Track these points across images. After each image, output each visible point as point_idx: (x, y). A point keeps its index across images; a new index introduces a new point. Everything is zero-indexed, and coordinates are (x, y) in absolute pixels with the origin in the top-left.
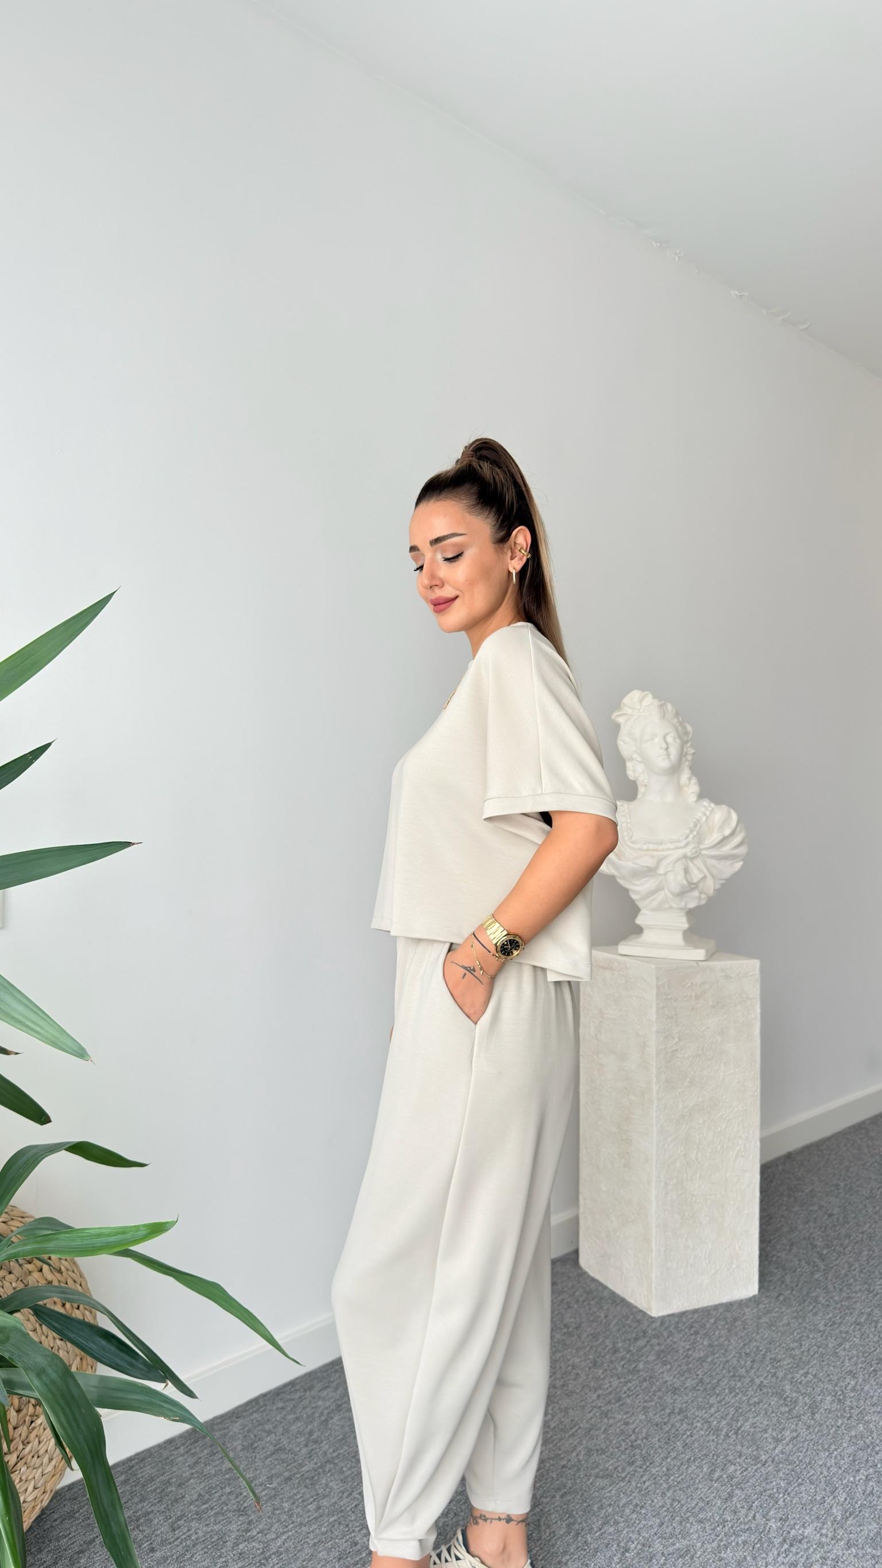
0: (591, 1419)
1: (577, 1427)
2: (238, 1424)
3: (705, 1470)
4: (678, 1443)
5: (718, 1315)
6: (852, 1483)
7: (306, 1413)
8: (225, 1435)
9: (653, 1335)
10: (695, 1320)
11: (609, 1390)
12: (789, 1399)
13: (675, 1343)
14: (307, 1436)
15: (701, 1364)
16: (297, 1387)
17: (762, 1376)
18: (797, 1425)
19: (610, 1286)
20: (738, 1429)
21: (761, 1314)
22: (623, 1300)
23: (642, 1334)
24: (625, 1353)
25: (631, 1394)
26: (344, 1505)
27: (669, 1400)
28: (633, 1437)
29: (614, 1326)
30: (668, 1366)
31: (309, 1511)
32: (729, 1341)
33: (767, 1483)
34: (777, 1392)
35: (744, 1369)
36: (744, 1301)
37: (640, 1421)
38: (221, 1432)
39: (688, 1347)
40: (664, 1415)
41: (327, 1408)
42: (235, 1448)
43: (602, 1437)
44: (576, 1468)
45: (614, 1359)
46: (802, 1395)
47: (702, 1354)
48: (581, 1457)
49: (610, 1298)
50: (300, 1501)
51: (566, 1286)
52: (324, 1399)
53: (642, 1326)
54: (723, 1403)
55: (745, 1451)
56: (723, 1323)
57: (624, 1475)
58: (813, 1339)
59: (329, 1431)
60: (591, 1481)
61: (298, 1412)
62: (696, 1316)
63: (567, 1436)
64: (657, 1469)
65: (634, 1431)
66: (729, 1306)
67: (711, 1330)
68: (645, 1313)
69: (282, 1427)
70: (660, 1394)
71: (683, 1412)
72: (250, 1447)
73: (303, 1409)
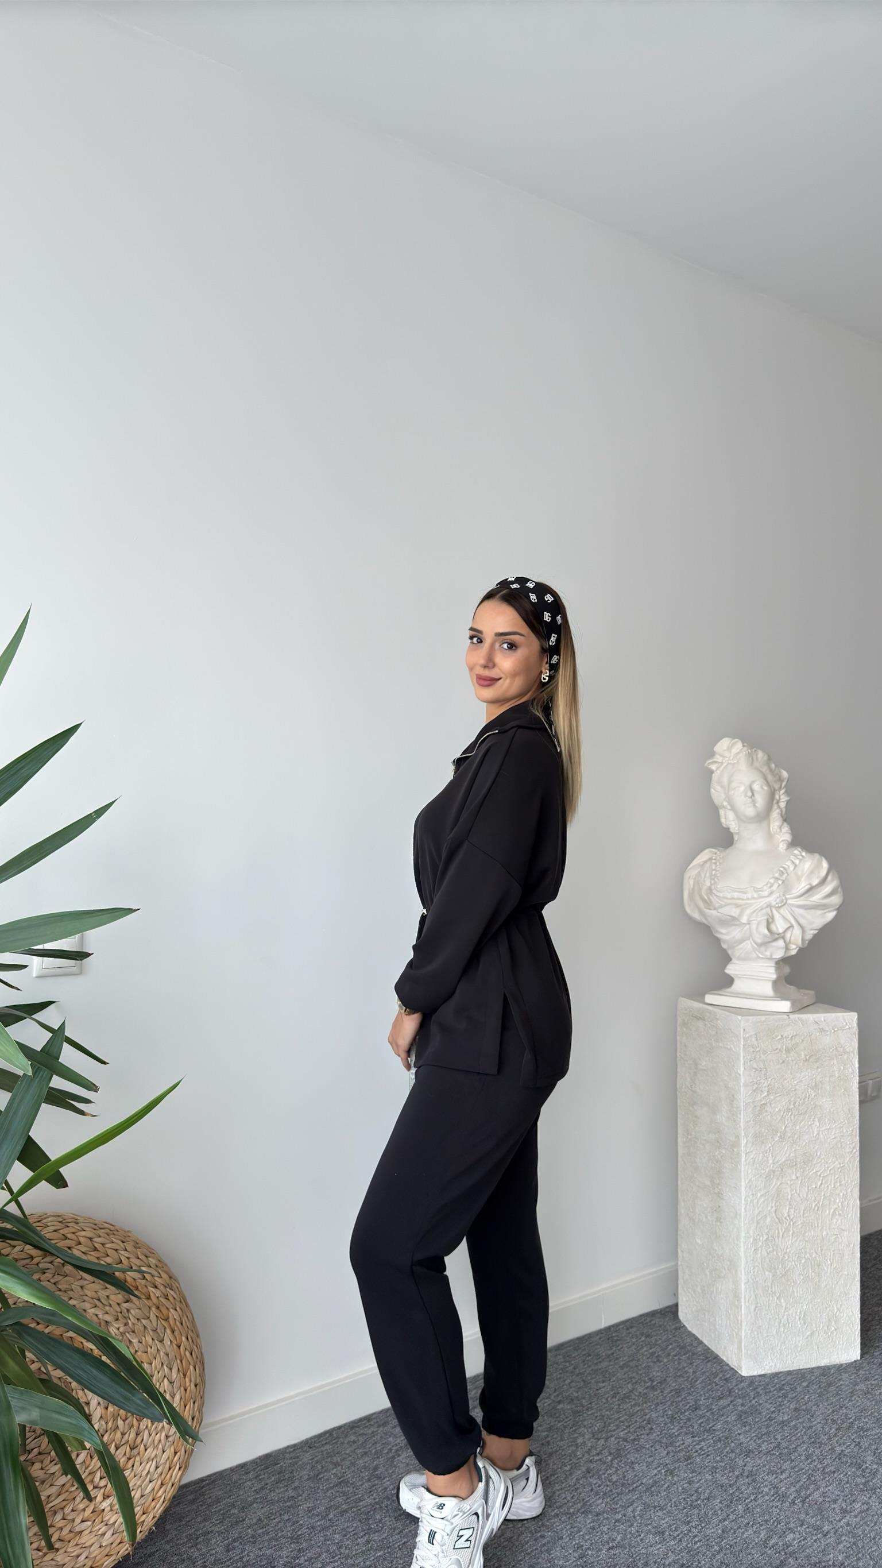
0: (656, 1475)
1: (639, 1482)
2: (308, 1455)
3: (762, 1535)
5: (813, 1378)
7: (376, 1448)
8: (294, 1464)
9: (739, 1395)
10: (787, 1382)
11: (681, 1448)
13: (760, 1404)
14: (371, 1472)
15: (782, 1427)
16: (372, 1423)
17: (844, 1444)
18: (871, 1497)
19: (706, 1344)
20: (807, 1498)
21: (859, 1380)
22: (716, 1359)
23: (728, 1393)
24: (705, 1411)
25: (703, 1452)
26: (393, 1541)
27: (741, 1463)
28: (694, 1497)
29: (702, 1382)
30: (747, 1428)
31: (358, 1544)
32: (818, 1406)
33: (823, 1555)
34: (856, 1461)
35: (826, 1437)
36: (844, 1366)
37: (705, 1481)
38: (291, 1461)
39: (774, 1409)
40: (731, 1477)
41: (396, 1445)
42: (301, 1477)
43: (662, 1494)
44: (629, 1524)
45: (693, 1415)
47: (786, 1418)
48: (636, 1513)
49: (703, 1354)
50: (351, 1534)
51: (661, 1339)
53: (729, 1385)
54: (796, 1470)
55: (808, 1519)
56: (815, 1387)
57: (676, 1533)
59: (394, 1468)
60: (642, 1536)
61: (367, 1446)
62: (789, 1378)
63: (627, 1491)
64: (712, 1530)
65: (696, 1491)
66: (825, 1370)
67: (802, 1394)
68: (738, 1372)
69: (350, 1460)
70: (733, 1455)
71: (752, 1476)
72: (316, 1478)
73: (373, 1444)
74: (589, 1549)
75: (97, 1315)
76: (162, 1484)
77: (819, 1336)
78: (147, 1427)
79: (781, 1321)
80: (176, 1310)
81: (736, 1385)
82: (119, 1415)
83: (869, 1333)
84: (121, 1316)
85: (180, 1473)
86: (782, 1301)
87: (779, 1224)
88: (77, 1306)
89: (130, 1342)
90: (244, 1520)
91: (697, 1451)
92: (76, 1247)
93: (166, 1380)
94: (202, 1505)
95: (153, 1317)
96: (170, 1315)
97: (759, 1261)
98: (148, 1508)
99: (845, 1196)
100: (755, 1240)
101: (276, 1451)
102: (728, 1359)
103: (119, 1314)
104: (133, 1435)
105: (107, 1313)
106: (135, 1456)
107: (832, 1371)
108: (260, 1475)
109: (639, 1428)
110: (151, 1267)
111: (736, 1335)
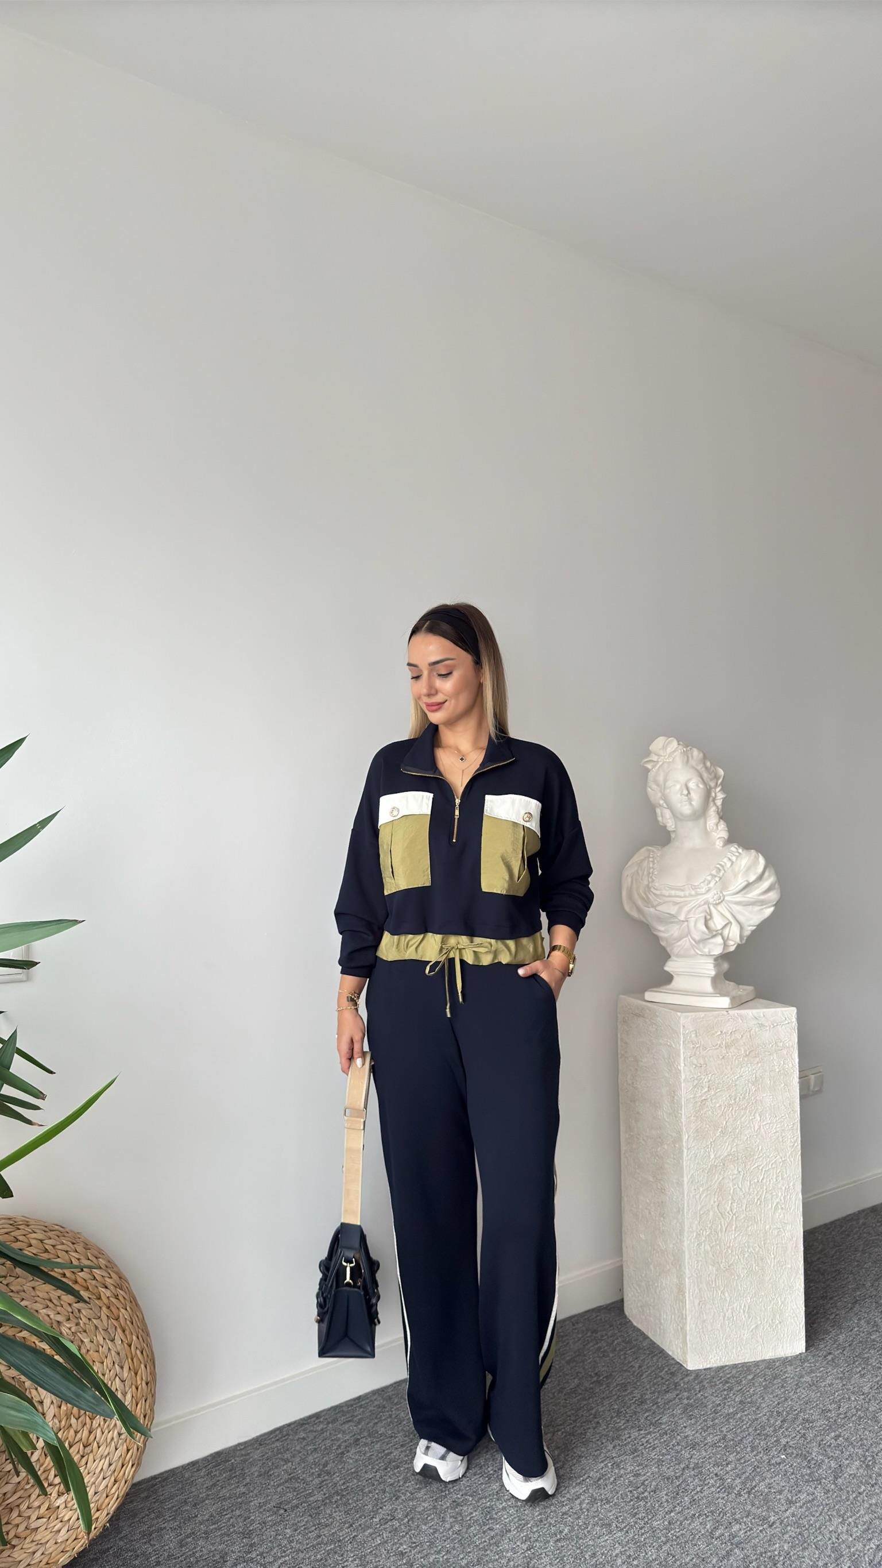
0: (602, 1468)
3: (708, 1527)
4: (686, 1498)
5: (758, 1371)
6: (860, 1551)
8: (245, 1461)
9: (684, 1389)
10: (732, 1375)
12: (813, 1462)
13: (705, 1398)
14: (321, 1467)
15: (728, 1420)
16: (322, 1419)
17: (789, 1436)
19: (652, 1339)
20: (752, 1489)
21: (804, 1373)
22: (662, 1351)
23: (673, 1387)
24: (652, 1404)
25: (649, 1446)
27: (687, 1455)
28: (641, 1490)
29: (647, 1376)
30: (693, 1421)
31: (309, 1538)
32: (763, 1399)
35: (771, 1428)
36: (790, 1358)
37: (652, 1473)
39: (720, 1402)
40: (677, 1469)
41: (345, 1441)
44: (576, 1516)
45: (639, 1410)
46: (829, 1458)
47: (732, 1411)
48: (585, 1505)
49: (648, 1348)
50: (302, 1529)
51: (606, 1335)
52: (344, 1432)
53: (675, 1378)
54: (742, 1461)
55: (754, 1510)
56: (762, 1379)
57: (623, 1525)
58: (854, 1401)
60: (589, 1528)
61: (317, 1443)
62: (734, 1371)
64: (659, 1522)
66: (770, 1364)
67: (747, 1386)
68: (683, 1366)
69: (300, 1457)
70: (679, 1448)
71: (698, 1468)
72: (266, 1475)
73: (323, 1440)
74: (537, 1540)
75: (48, 1316)
76: (115, 1481)
77: (763, 1329)
78: (99, 1425)
79: (725, 1315)
80: (126, 1309)
81: (682, 1379)
82: (72, 1413)
83: (815, 1325)
84: (73, 1316)
85: (133, 1469)
86: (727, 1295)
87: (722, 1219)
88: (29, 1307)
89: (82, 1341)
90: (196, 1516)
91: (643, 1444)
92: (28, 1249)
93: (117, 1378)
94: (155, 1502)
95: (104, 1317)
96: (121, 1315)
97: (703, 1255)
98: (101, 1505)
99: (787, 1190)
100: (698, 1235)
101: (226, 1449)
102: (673, 1352)
103: (71, 1314)
104: (86, 1433)
105: (59, 1313)
106: (88, 1454)
107: (777, 1364)
108: (212, 1472)
109: (584, 1422)
110: (101, 1268)
111: (681, 1328)
